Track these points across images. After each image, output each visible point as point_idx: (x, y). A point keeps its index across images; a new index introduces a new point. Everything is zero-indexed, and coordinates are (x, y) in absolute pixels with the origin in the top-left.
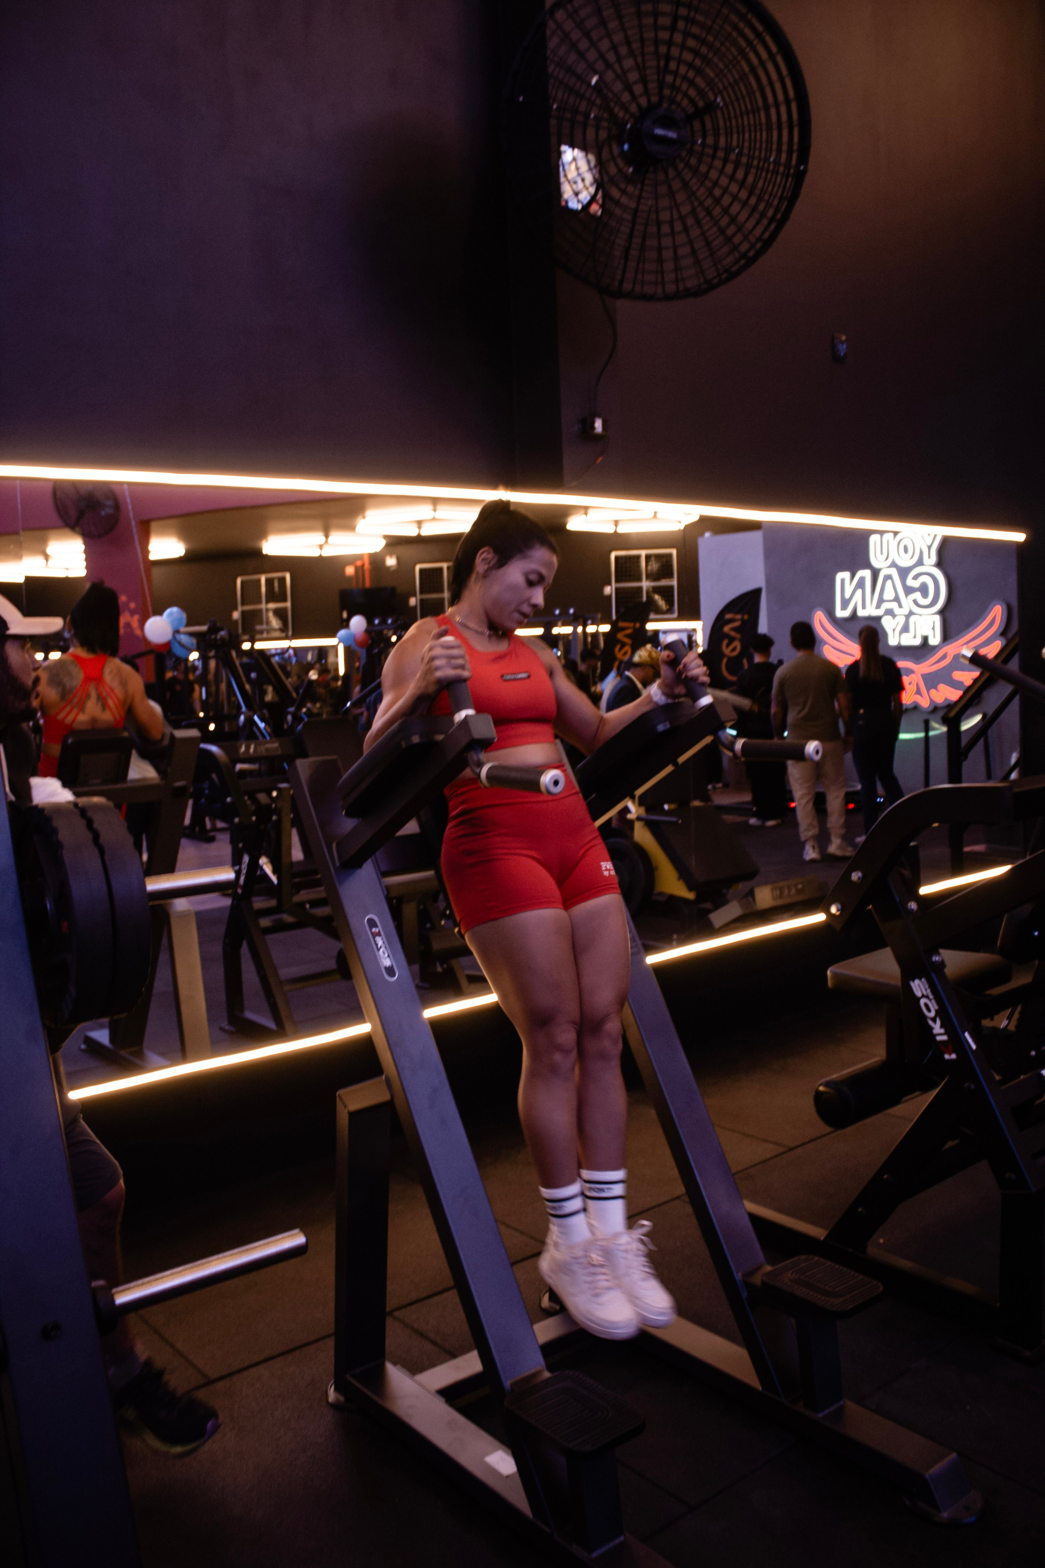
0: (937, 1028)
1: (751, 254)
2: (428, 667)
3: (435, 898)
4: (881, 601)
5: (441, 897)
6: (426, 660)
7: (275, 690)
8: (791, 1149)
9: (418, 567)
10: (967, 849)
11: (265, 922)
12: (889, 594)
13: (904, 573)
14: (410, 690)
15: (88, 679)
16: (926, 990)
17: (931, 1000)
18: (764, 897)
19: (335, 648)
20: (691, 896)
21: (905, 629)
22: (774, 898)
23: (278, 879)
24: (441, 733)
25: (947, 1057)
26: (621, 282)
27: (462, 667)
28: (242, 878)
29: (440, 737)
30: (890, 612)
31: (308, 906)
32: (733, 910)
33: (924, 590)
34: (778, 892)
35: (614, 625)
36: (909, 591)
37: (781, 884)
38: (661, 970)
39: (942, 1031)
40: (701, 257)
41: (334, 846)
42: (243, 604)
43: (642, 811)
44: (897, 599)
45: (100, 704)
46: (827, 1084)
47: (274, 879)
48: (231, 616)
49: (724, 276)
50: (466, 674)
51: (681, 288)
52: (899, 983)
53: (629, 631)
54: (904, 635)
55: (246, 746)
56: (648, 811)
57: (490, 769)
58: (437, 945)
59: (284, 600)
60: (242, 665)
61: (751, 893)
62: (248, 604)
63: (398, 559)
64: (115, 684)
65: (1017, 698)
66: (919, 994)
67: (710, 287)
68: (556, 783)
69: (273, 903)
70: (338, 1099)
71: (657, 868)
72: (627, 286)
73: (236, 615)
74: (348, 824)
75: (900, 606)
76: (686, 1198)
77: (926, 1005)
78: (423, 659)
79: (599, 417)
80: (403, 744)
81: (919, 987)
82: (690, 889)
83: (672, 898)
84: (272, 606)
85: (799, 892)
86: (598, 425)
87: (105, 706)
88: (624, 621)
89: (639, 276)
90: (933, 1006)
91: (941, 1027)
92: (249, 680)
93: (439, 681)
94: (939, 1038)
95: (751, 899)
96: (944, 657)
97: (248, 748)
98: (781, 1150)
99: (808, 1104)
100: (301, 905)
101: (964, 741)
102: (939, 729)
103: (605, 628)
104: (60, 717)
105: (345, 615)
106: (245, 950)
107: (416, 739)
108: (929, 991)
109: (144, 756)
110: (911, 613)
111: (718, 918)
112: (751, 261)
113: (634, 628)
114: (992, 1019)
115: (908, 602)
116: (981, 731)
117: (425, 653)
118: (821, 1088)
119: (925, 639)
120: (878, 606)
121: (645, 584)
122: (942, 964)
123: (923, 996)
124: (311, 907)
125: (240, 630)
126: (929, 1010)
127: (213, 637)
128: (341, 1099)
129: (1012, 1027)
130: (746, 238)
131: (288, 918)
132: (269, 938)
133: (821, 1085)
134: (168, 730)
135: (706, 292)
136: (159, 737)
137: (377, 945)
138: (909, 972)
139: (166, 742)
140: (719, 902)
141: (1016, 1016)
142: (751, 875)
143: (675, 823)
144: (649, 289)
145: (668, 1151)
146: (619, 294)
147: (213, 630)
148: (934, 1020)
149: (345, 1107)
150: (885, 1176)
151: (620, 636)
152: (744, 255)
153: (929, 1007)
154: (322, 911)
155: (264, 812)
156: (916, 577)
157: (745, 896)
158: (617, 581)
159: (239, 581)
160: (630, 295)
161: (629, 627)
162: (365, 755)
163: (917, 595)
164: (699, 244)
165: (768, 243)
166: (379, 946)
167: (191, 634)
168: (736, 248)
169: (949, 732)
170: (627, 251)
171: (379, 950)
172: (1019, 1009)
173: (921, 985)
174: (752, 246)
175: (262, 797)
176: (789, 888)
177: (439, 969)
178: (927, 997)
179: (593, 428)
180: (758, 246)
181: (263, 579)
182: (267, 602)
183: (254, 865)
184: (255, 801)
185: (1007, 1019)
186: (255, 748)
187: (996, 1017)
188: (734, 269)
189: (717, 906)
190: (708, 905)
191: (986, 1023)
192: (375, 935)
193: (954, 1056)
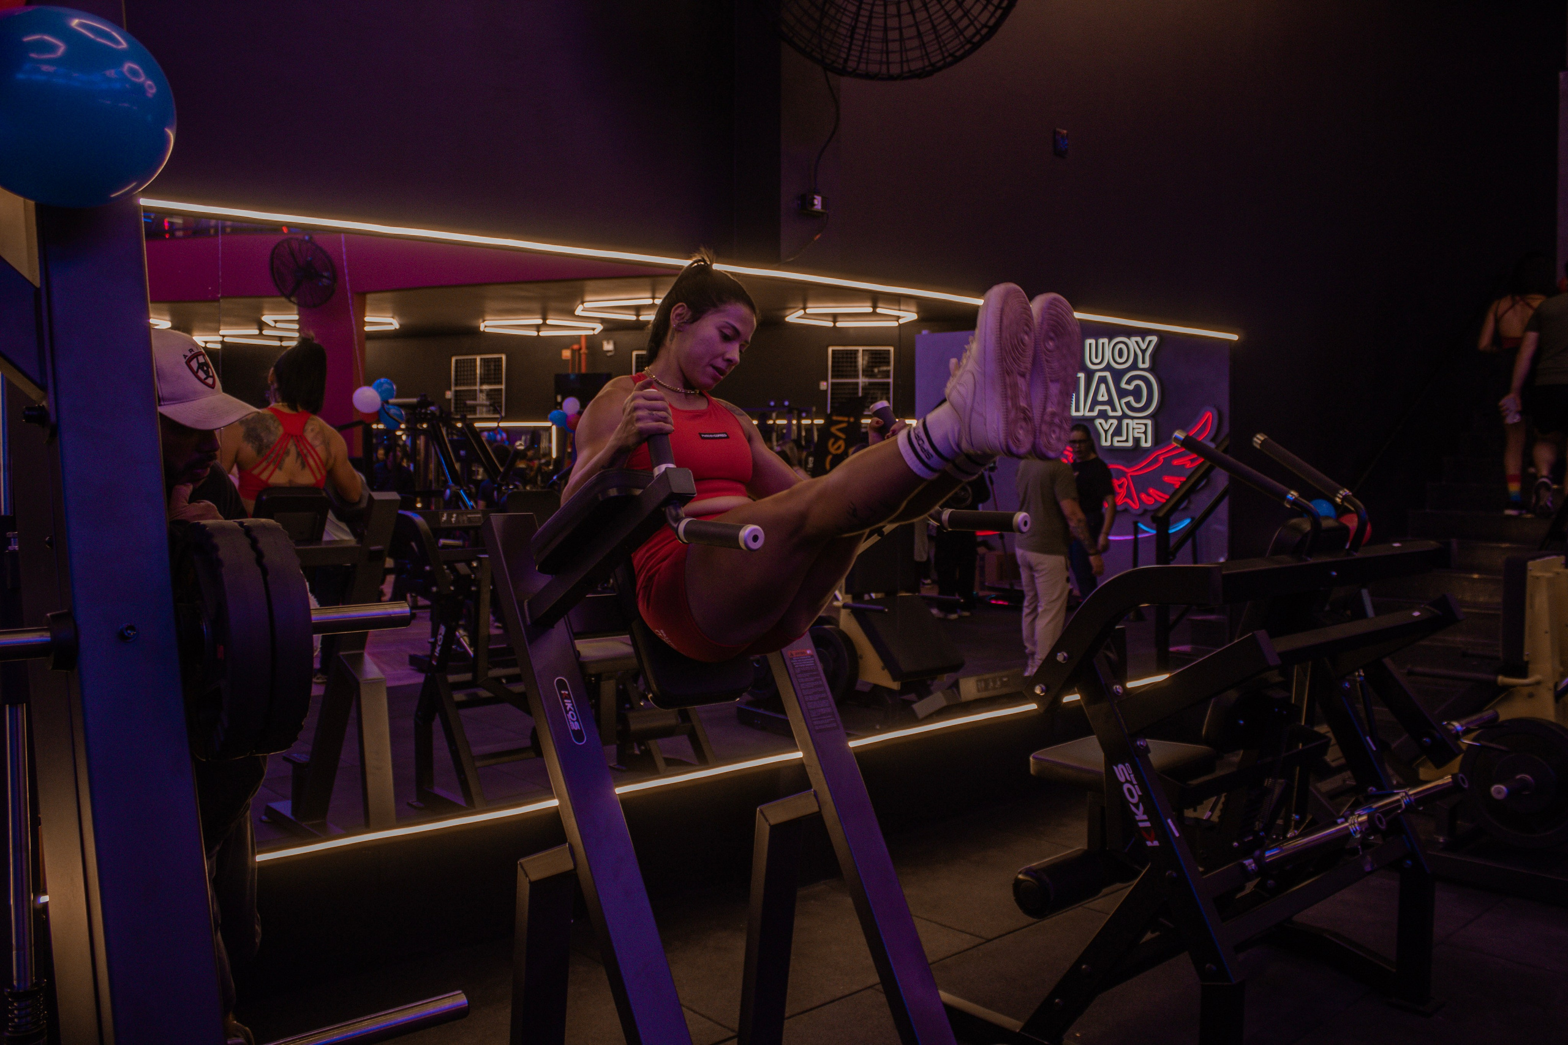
0: (1140, 815)
1: (977, 39)
2: (629, 417)
3: (635, 678)
4: (1095, 402)
5: (641, 678)
6: (628, 410)
7: (486, 470)
8: (989, 940)
9: (634, 353)
10: (1172, 649)
11: (459, 696)
12: (1103, 397)
13: (1118, 375)
14: (610, 442)
15: (287, 436)
16: (1129, 774)
17: (1133, 785)
18: (969, 687)
19: (549, 429)
20: (895, 686)
21: (1118, 432)
22: (979, 691)
23: (475, 652)
24: (639, 488)
25: (1149, 843)
26: (846, 60)
27: (664, 420)
28: (438, 649)
29: (638, 492)
30: (1103, 415)
31: (504, 681)
32: (938, 699)
33: (1137, 393)
34: (983, 685)
35: (828, 418)
36: (1122, 393)
37: (987, 676)
38: (862, 754)
39: (1145, 817)
40: (926, 40)
41: (526, 603)
42: (456, 385)
43: (849, 600)
44: (1110, 402)
45: (299, 462)
46: (1027, 872)
47: (471, 651)
48: (444, 394)
49: (950, 59)
50: (669, 427)
51: (906, 69)
52: (1102, 769)
53: (844, 425)
54: (1116, 439)
55: (448, 516)
56: (854, 599)
57: (688, 523)
58: (635, 726)
59: (500, 383)
60: (451, 441)
61: (956, 685)
62: (460, 385)
63: (615, 344)
64: (317, 444)
65: (1226, 501)
66: (1122, 779)
67: (934, 70)
68: (755, 538)
69: (468, 676)
70: (519, 866)
71: (861, 657)
72: (851, 65)
73: (449, 395)
74: (542, 581)
75: (1114, 409)
76: (880, 987)
77: (1129, 790)
78: (624, 410)
79: (818, 194)
80: (600, 498)
81: (1123, 772)
82: (895, 679)
83: (876, 687)
84: (485, 387)
85: (1004, 684)
86: (818, 201)
87: (305, 464)
88: (838, 415)
89: (864, 55)
90: (1137, 791)
91: (1144, 813)
92: (459, 458)
93: (641, 432)
94: (1141, 825)
95: (955, 690)
96: (1156, 459)
97: (450, 516)
98: (978, 941)
99: (1007, 895)
100: (498, 679)
101: (1173, 542)
102: (1148, 531)
103: (819, 421)
104: (256, 472)
105: (559, 399)
106: (437, 723)
107: (613, 492)
108: (1132, 776)
109: (340, 517)
110: (1125, 416)
111: (921, 707)
112: (976, 46)
113: (848, 422)
114: (1195, 810)
115: (1120, 405)
116: (1190, 533)
117: (627, 403)
118: (1020, 876)
119: (1137, 440)
120: (1091, 409)
121: (862, 380)
122: (1147, 750)
123: (1127, 781)
124: (508, 682)
125: (453, 409)
126: (1132, 796)
127: (423, 411)
128: (522, 867)
129: (1215, 818)
130: (972, 23)
131: (484, 694)
132: (463, 712)
133: (1020, 873)
134: (367, 492)
135: (930, 74)
136: (357, 499)
137: (565, 707)
138: (1113, 757)
139: (364, 504)
140: (924, 692)
141: (1220, 806)
142: (956, 667)
143: (882, 611)
144: (874, 68)
145: (863, 939)
146: (843, 72)
147: (424, 403)
148: (1136, 806)
149: (527, 876)
150: (1084, 967)
151: (833, 429)
152: (969, 41)
153: (1132, 792)
154: (518, 688)
155: (462, 582)
156: (1128, 382)
157: (950, 687)
158: (833, 377)
159: (453, 360)
160: (855, 74)
161: (843, 421)
162: (562, 506)
163: (1131, 399)
164: (925, 27)
165: (993, 30)
166: (568, 709)
167: (401, 406)
168: (961, 32)
169: (1157, 534)
170: (853, 29)
171: (567, 712)
172: (1223, 799)
173: (1124, 769)
174: (978, 32)
175: (462, 567)
176: (994, 682)
177: (637, 752)
178: (1131, 782)
179: (813, 205)
180: (984, 31)
181: (478, 358)
182: (482, 383)
183: (451, 637)
184: (454, 570)
185: (1210, 811)
186: (457, 517)
187: (1199, 808)
188: (958, 54)
189: (921, 697)
190: (912, 696)
191: (1189, 813)
192: (564, 697)
193: (1156, 843)
